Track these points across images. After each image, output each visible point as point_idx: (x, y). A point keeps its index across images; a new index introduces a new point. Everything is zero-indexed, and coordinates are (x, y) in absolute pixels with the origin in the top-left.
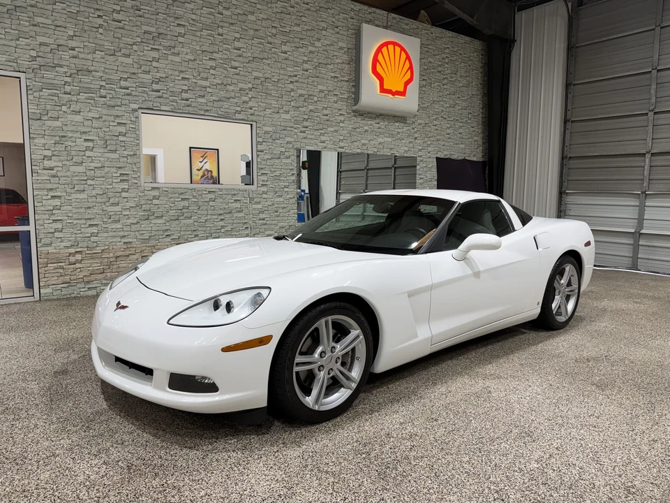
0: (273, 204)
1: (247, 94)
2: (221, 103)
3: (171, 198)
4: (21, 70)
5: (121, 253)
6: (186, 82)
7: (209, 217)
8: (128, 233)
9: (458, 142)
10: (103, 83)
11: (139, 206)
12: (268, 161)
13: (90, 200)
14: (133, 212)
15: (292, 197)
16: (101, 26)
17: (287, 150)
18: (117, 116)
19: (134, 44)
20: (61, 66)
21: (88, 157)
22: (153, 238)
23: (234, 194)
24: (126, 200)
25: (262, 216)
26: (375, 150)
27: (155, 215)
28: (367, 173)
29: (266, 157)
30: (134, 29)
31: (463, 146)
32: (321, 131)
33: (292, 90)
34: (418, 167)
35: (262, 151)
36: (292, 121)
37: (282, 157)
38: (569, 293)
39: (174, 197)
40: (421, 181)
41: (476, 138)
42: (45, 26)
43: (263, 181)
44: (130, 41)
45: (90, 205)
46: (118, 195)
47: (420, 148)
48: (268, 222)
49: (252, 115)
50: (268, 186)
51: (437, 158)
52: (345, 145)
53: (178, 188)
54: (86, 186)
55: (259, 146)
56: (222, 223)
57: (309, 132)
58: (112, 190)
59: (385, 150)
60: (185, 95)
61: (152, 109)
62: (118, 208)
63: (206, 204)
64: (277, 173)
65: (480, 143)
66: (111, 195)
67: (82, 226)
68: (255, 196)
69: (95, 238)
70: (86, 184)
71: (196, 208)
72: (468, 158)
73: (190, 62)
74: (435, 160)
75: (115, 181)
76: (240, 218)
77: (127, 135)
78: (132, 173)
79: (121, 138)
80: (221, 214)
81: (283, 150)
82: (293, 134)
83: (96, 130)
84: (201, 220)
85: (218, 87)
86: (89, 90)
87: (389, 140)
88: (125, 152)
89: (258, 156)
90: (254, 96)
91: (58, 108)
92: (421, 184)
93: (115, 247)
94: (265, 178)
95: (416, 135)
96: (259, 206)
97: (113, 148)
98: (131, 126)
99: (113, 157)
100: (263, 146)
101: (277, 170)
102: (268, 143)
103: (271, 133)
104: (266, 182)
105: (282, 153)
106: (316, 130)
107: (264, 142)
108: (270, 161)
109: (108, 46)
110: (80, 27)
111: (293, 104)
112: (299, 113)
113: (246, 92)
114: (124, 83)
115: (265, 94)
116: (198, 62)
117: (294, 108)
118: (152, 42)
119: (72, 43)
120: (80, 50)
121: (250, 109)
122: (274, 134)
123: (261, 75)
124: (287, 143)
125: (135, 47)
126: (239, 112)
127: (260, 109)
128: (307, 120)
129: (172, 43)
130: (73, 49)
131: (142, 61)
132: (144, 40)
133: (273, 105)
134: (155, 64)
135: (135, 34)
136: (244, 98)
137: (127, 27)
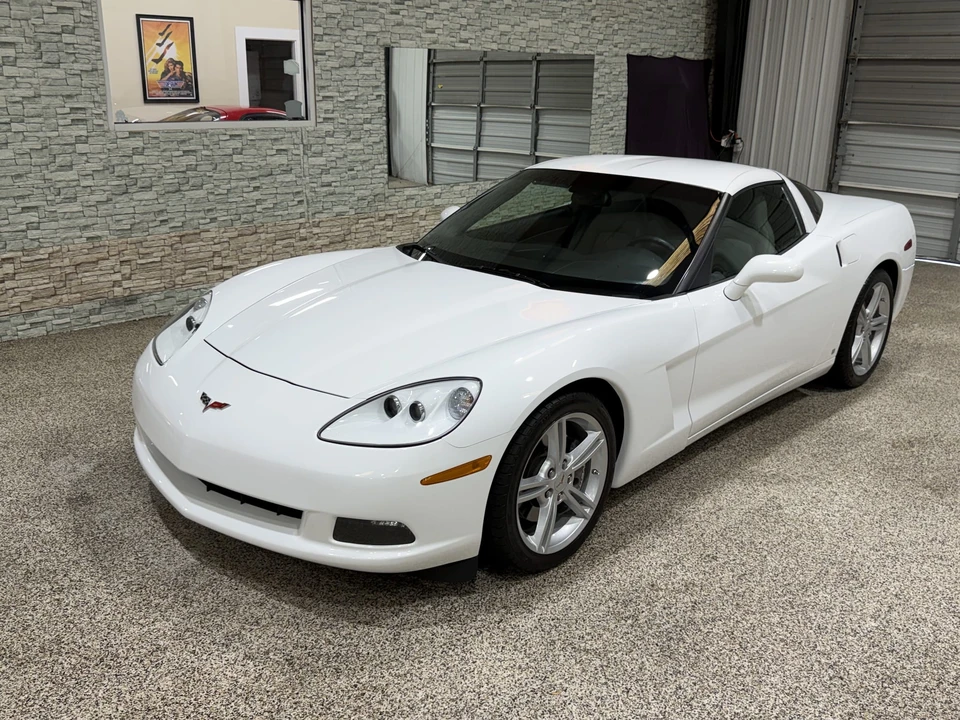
0: (345, 156)
3: (164, 151)
5: (82, 258)
7: (233, 184)
8: (94, 220)
9: (664, 24)
11: (108, 168)
12: (334, 72)
13: (20, 162)
14: (99, 180)
15: (377, 139)
17: (367, 49)
21: (8, 77)
22: (137, 227)
23: (276, 140)
24: (85, 158)
25: (326, 179)
26: (523, 44)
27: (139, 184)
28: (484, 70)
29: (330, 64)
31: (673, 32)
32: (427, 10)
34: (596, 75)
35: (322, 53)
37: (359, 63)
38: (874, 329)
39: (170, 150)
40: (600, 101)
41: (695, 16)
43: (326, 111)
45: (20, 170)
46: (69, 149)
47: (601, 37)
48: (338, 190)
50: (336, 121)
51: (629, 57)
52: (470, 35)
53: (176, 131)
54: (9, 134)
55: (317, 43)
56: (256, 195)
57: (405, 12)
58: (58, 141)
59: (540, 43)
62: (71, 175)
63: (228, 159)
64: (351, 96)
65: (702, 25)
66: (56, 149)
67: (10, 211)
68: (312, 140)
69: (34, 232)
70: (10, 130)
71: (210, 167)
72: (681, 55)
74: (625, 59)
75: (61, 122)
76: (287, 184)
77: (77, 31)
78: (92, 105)
79: (67, 38)
80: (254, 179)
81: (360, 49)
82: (377, 17)
83: (18, 24)
84: (221, 191)
87: (548, 23)
88: (76, 66)
89: (315, 63)
92: (600, 106)
93: (71, 247)
94: (329, 106)
95: (594, 13)
96: (321, 160)
97: (54, 58)
98: (84, 12)
99: (54, 75)
100: (324, 43)
101: (349, 88)
102: (334, 38)
103: (339, 17)
104: (332, 113)
105: (358, 56)
106: (418, 7)
107: (326, 34)
108: (338, 72)
122: (344, 19)
124: (367, 36)
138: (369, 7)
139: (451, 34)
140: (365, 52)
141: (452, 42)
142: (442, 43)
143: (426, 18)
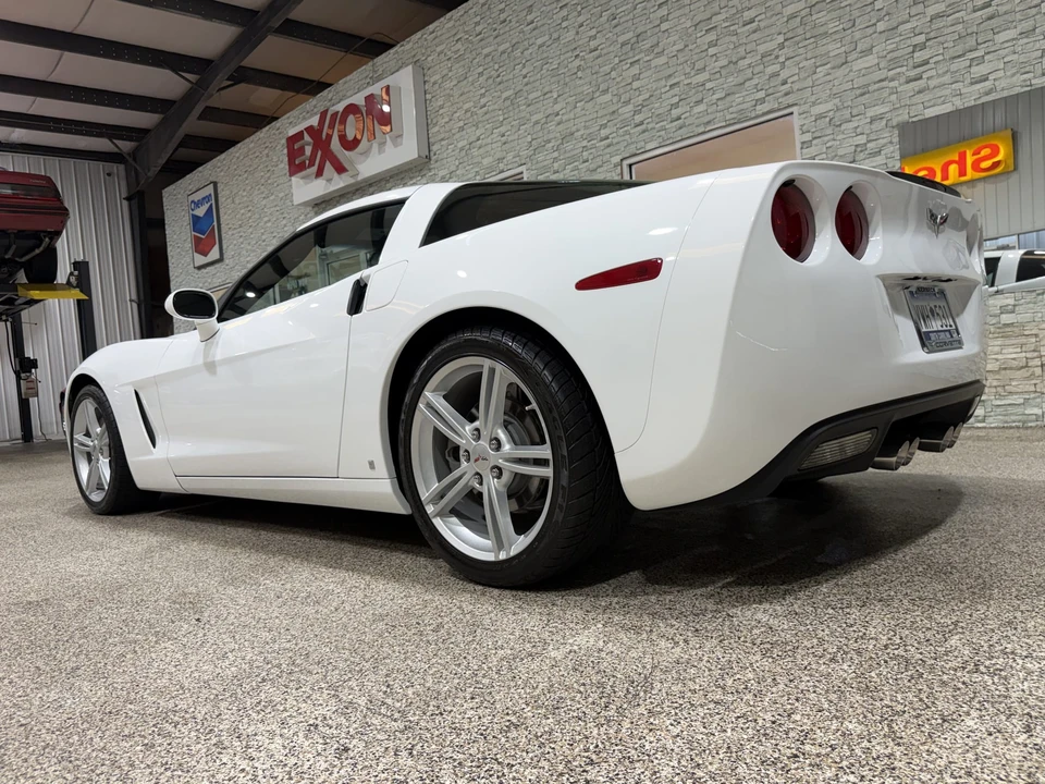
1: (777, 57)
2: (729, 99)
6: (676, 90)
10: (585, 143)
16: (579, 68)
17: (873, 137)
19: (613, 69)
20: (549, 141)
30: (611, 49)
32: (972, 55)
36: (882, 65)
42: (536, 101)
44: (607, 69)
49: (786, 94)
55: (805, 151)
57: (933, 72)
60: (675, 113)
61: (635, 155)
73: (680, 55)
81: (862, 140)
82: (885, 95)
85: (724, 72)
86: (573, 158)
90: (791, 55)
100: (813, 148)
102: (826, 139)
103: (831, 113)
105: (859, 149)
106: (954, 58)
107: (815, 138)
109: (587, 89)
110: (562, 82)
111: (881, 26)
112: (898, 39)
113: (773, 57)
114: (604, 133)
115: (812, 40)
116: (690, 47)
117: (884, 36)
118: (631, 54)
119: (557, 107)
120: (564, 111)
121: (783, 84)
122: (838, 114)
123: (802, 5)
124: (871, 123)
125: (613, 74)
126: (762, 101)
127: (803, 75)
128: (923, 47)
129: (654, 40)
130: (558, 114)
131: (621, 91)
132: (622, 58)
133: (831, 54)
134: (636, 84)
135: (613, 55)
136: (770, 70)
137: (605, 51)
138: (871, 88)
139: (1023, 70)
140: (869, 141)
141: (1025, 81)
142: (1003, 89)
143: (970, 66)
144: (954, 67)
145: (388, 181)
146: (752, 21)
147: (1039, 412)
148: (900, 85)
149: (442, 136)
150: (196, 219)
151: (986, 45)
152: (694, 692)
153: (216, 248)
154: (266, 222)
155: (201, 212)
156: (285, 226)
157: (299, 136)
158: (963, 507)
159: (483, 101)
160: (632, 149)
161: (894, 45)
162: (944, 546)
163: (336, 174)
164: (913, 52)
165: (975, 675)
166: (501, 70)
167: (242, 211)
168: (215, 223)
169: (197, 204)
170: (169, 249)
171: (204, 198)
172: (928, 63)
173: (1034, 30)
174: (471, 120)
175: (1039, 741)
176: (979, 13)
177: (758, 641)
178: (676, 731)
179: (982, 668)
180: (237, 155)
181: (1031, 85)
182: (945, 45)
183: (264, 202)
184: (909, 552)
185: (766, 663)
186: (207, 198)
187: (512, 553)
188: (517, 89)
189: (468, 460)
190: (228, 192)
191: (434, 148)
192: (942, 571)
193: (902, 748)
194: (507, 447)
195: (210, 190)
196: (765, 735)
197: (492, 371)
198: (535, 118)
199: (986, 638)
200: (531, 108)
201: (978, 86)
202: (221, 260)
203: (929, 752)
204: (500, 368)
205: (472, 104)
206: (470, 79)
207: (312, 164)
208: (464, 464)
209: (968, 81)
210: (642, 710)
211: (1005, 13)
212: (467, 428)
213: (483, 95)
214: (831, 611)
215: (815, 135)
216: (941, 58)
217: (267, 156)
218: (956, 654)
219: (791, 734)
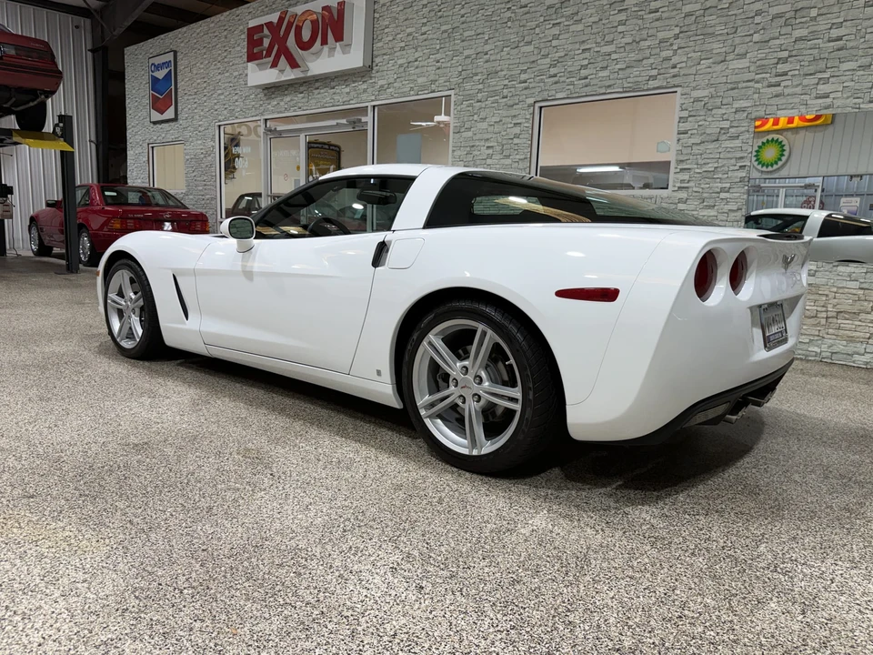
1: (671, 45)
2: (629, 71)
4: (453, 87)
6: (587, 55)
10: (506, 82)
12: (694, 147)
15: (735, 208)
16: (509, 19)
17: (735, 124)
18: (515, 116)
19: (538, 26)
20: (476, 74)
29: (692, 141)
30: (538, 9)
32: (820, 76)
33: (758, 13)
35: (685, 133)
36: (752, 69)
37: (723, 137)
42: (470, 39)
43: (682, 181)
44: (533, 24)
49: (674, 76)
50: (690, 190)
55: (681, 124)
57: (789, 83)
60: (584, 73)
61: (547, 100)
64: (710, 167)
73: (594, 26)
79: (516, 141)
81: (726, 124)
82: (750, 93)
83: (496, 136)
85: (628, 48)
86: (495, 93)
88: (518, 157)
89: (679, 141)
90: (683, 45)
91: (471, 118)
94: (686, 176)
99: (507, 163)
100: (688, 124)
101: (709, 161)
102: (699, 118)
103: (707, 99)
104: (688, 182)
105: (723, 132)
106: (807, 75)
107: (691, 116)
108: (698, 147)
109: (513, 38)
110: (494, 27)
111: (756, 37)
112: (767, 51)
113: (669, 44)
114: (523, 77)
115: (702, 37)
116: (603, 22)
117: (757, 46)
118: (554, 17)
119: (487, 48)
120: (492, 52)
121: (673, 68)
122: (712, 100)
123: (698, 6)
124: (735, 112)
125: (537, 30)
126: (654, 78)
127: (690, 63)
128: (785, 61)
129: (575, 9)
130: (486, 54)
131: (542, 45)
132: (547, 18)
133: (715, 51)
134: (555, 43)
135: (539, 14)
136: (664, 54)
137: (533, 9)
138: (740, 86)
139: (856, 96)
140: (732, 127)
141: (855, 104)
142: (838, 107)
143: (817, 84)
144: (805, 82)
145: (333, 80)
146: (657, 11)
147: (819, 351)
148: (763, 87)
149: (384, 52)
150: (155, 80)
151: (832, 70)
152: (616, 568)
153: (172, 108)
154: (219, 95)
155: (160, 74)
156: (236, 101)
157: (259, 28)
158: (764, 436)
159: (424, 29)
160: (545, 95)
161: (764, 55)
162: (754, 470)
163: (288, 67)
164: (777, 63)
165: (775, 574)
166: (442, 6)
167: (199, 81)
168: (173, 87)
169: (158, 67)
170: (127, 101)
171: (163, 64)
172: (787, 75)
173: (870, 66)
174: (412, 43)
175: (809, 620)
176: (832, 44)
177: (647, 535)
178: (612, 594)
179: (778, 569)
180: (198, 31)
181: (859, 108)
182: (802, 63)
183: (219, 77)
184: (731, 473)
185: (654, 552)
186: (167, 64)
187: (482, 453)
188: (455, 25)
189: (456, 386)
190: (187, 62)
191: (377, 60)
192: (753, 492)
193: (737, 618)
194: (486, 384)
195: (170, 57)
196: (662, 602)
197: (484, 334)
198: (467, 53)
199: (781, 548)
200: (465, 44)
201: (821, 101)
202: (175, 119)
203: (752, 622)
204: (490, 332)
205: (413, 29)
206: (415, 8)
207: (268, 55)
208: (452, 388)
209: (814, 95)
210: (588, 578)
211: (852, 48)
212: (458, 364)
213: (424, 24)
214: (688, 517)
215: (691, 114)
216: (797, 72)
217: (226, 38)
218: (764, 557)
219: (676, 603)
